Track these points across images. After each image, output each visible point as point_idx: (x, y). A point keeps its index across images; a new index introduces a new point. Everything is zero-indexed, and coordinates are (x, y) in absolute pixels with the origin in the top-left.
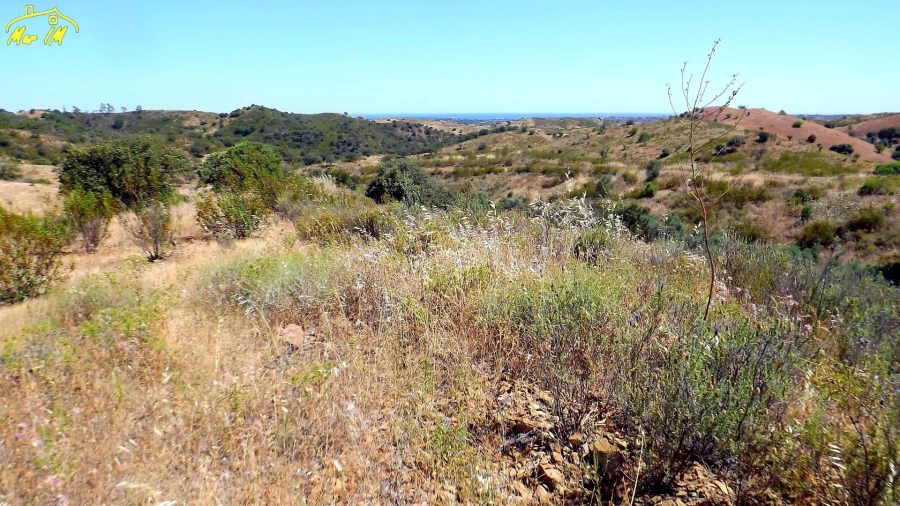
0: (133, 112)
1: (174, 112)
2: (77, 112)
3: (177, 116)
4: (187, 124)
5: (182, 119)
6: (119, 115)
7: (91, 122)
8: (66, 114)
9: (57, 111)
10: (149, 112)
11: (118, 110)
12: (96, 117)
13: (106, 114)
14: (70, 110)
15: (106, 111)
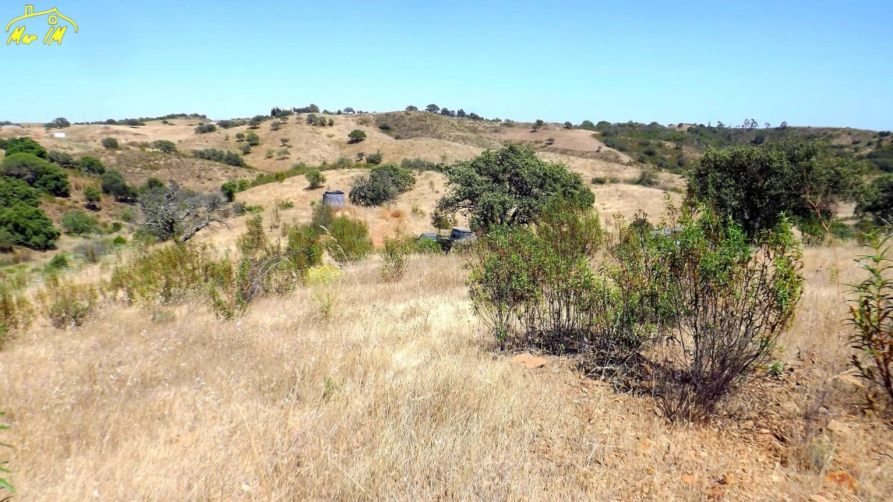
0: (777, 129)
1: (823, 129)
2: (721, 126)
3: (825, 134)
4: (835, 142)
5: (830, 136)
6: (761, 131)
7: (732, 137)
8: (710, 128)
9: (702, 126)
10: (795, 128)
11: (761, 126)
12: (738, 132)
13: (748, 130)
14: (714, 125)
15: (749, 127)
